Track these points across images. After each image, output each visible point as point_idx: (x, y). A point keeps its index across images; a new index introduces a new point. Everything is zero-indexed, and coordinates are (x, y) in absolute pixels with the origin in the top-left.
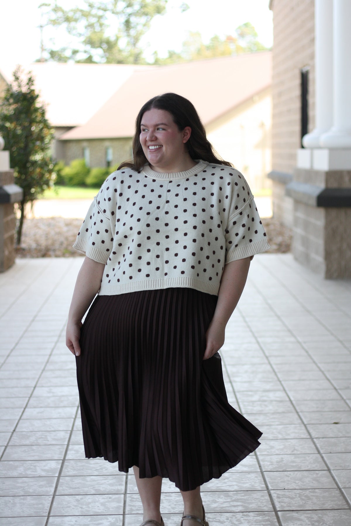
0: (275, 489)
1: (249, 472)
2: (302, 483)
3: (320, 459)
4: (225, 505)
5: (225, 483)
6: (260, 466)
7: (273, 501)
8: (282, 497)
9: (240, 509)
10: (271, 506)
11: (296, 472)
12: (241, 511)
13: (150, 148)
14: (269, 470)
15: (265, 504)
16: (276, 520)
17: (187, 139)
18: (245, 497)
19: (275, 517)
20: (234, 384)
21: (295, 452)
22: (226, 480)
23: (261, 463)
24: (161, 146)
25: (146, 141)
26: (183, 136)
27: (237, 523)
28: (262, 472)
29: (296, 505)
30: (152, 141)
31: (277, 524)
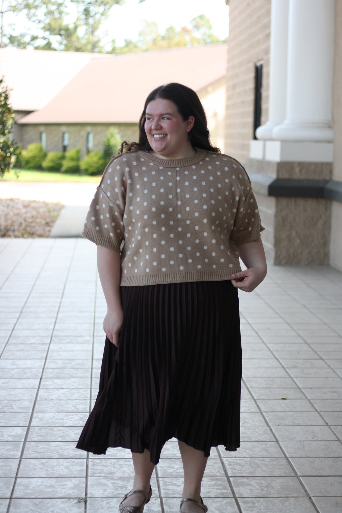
0: (227, 457)
2: (252, 452)
3: (269, 431)
7: (225, 468)
8: (234, 465)
10: (223, 472)
11: (247, 443)
13: (155, 136)
15: (217, 470)
16: (228, 485)
17: (191, 128)
19: (227, 483)
21: (246, 424)
24: (165, 134)
25: (151, 130)
26: (187, 125)
29: (246, 471)
30: (156, 129)
31: (229, 488)
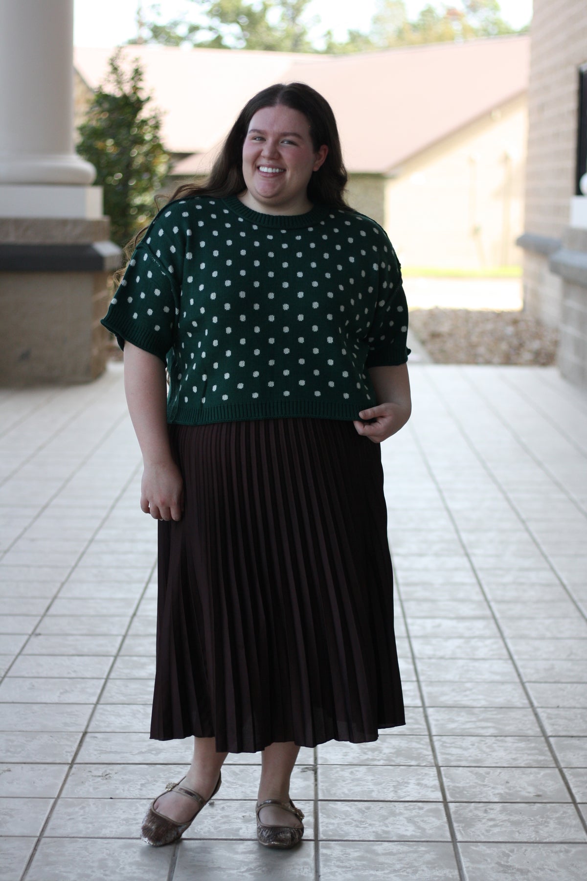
0: (544, 706)
1: (503, 683)
4: (468, 726)
5: (466, 696)
6: (519, 675)
7: (541, 723)
8: (555, 718)
9: (491, 731)
10: (538, 729)
11: (575, 685)
12: (494, 735)
13: (264, 169)
14: (533, 680)
15: (529, 726)
16: (547, 749)
17: (320, 166)
18: (499, 716)
19: (545, 745)
20: (474, 559)
21: (573, 657)
22: (468, 693)
23: (521, 670)
24: (282, 169)
26: (315, 159)
27: (488, 750)
28: (523, 684)
29: (577, 729)
31: (549, 754)
